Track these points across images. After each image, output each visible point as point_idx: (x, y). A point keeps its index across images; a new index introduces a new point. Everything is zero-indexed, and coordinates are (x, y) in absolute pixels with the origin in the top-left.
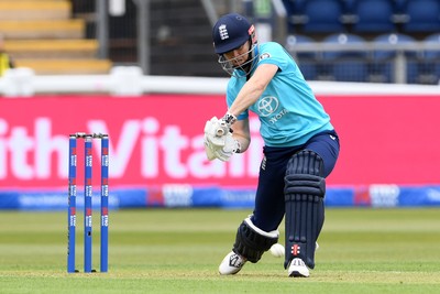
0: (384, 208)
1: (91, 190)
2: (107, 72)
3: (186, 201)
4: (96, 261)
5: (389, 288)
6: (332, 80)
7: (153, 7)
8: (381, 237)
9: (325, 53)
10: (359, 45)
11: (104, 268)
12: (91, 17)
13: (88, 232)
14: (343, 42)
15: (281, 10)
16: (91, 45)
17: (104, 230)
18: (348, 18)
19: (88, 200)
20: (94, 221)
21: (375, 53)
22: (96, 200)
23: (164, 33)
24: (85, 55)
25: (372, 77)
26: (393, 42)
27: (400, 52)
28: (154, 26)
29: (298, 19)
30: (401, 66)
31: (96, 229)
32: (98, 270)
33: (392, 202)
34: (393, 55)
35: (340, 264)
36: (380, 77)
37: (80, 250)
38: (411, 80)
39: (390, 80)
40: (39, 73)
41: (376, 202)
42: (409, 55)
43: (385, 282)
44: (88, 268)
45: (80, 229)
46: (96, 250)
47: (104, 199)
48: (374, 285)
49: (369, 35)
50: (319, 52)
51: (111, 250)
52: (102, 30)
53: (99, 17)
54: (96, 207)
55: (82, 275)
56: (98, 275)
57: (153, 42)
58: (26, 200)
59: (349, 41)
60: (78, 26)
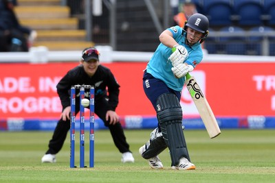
0: (256, 129)
1: (84, 119)
3: (138, 125)
5: (262, 177)
6: (225, 54)
7: (118, 11)
8: (255, 146)
9: (221, 38)
10: (240, 33)
11: (92, 165)
12: (82, 17)
13: (82, 144)
14: (232, 32)
16: (82, 33)
17: (92, 143)
18: (234, 17)
19: (82, 125)
20: (86, 138)
22: (87, 125)
23: (125, 26)
24: (78, 39)
25: (249, 52)
26: (262, 31)
27: (265, 37)
28: (119, 22)
30: (266, 46)
31: (87, 142)
32: (88, 166)
33: (261, 125)
34: (261, 38)
35: (232, 162)
36: (254, 52)
37: (77, 154)
38: (272, 54)
39: (259, 54)
40: (51, 49)
41: (251, 125)
42: (270, 39)
43: (259, 173)
44: (82, 165)
45: (78, 142)
46: (87, 154)
47: (92, 124)
48: (253, 175)
49: (246, 27)
50: (217, 38)
51: (96, 154)
52: (88, 24)
53: (87, 17)
54: (87, 128)
55: (79, 169)
56: (88, 169)
57: (119, 31)
58: (44, 125)
59: (235, 30)
60: (74, 22)
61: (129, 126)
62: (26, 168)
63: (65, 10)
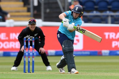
0: (105, 56)
1: (30, 51)
3: (54, 54)
6: (92, 23)
7: (45, 4)
8: (105, 63)
10: (99, 14)
11: (33, 72)
12: (29, 6)
13: (29, 62)
16: (29, 14)
17: (33, 62)
18: (96, 7)
19: (29, 54)
20: (31, 60)
21: (103, 16)
22: (31, 54)
23: (48, 11)
24: (27, 16)
25: (102, 22)
26: (108, 13)
28: (45, 9)
30: (110, 19)
31: (31, 61)
32: (32, 72)
33: (108, 54)
34: (108, 16)
36: (104, 22)
37: (27, 67)
38: (112, 23)
39: (107, 23)
40: (15, 21)
41: (103, 54)
42: (112, 16)
43: (107, 75)
44: (29, 72)
45: (27, 61)
46: (31, 67)
47: (33, 54)
49: (101, 11)
50: (88, 16)
51: (35, 67)
52: (32, 10)
53: (31, 6)
54: (31, 56)
55: (27, 73)
57: (45, 13)
58: (12, 54)
59: (96, 12)
60: (25, 9)
61: (49, 54)
62: (4, 73)
63: (21, 4)
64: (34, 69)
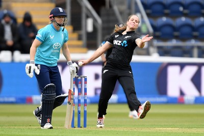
1: (80, 97)
2: (86, 53)
3: (115, 101)
4: (82, 124)
5: (192, 135)
6: (170, 56)
7: (104, 29)
8: (188, 115)
9: (167, 47)
10: (180, 44)
11: (85, 126)
12: (80, 33)
13: (79, 113)
14: (174, 43)
15: (151, 30)
16: (80, 43)
17: (85, 112)
18: (176, 34)
19: (79, 101)
21: (186, 47)
22: (82, 101)
24: (78, 46)
25: (185, 55)
26: (193, 42)
27: (195, 46)
29: (158, 34)
30: (196, 52)
32: (83, 126)
33: (192, 102)
34: (192, 47)
36: (188, 55)
37: (76, 119)
38: (200, 56)
39: (191, 56)
41: (186, 102)
42: (199, 47)
44: (79, 126)
45: (76, 111)
46: (82, 119)
47: (85, 100)
49: (184, 40)
52: (84, 37)
53: (83, 32)
55: (77, 128)
56: (83, 129)
59: (177, 42)
60: (75, 36)
63: (69, 28)
64: (87, 123)
